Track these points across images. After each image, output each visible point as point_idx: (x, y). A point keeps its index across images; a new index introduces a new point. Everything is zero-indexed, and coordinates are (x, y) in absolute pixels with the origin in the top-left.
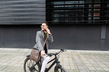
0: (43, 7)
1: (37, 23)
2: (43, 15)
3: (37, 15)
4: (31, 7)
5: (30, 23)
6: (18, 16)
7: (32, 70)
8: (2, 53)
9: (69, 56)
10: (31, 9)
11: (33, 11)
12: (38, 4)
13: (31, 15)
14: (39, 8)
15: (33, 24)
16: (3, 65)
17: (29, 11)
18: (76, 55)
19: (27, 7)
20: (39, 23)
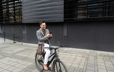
0: (61, 4)
1: (56, 21)
2: (61, 12)
3: (55, 13)
4: (51, 6)
5: (50, 21)
6: (40, 15)
7: (40, 62)
8: (27, 47)
9: (84, 56)
10: (51, 7)
11: (52, 9)
12: (57, 2)
13: (50, 13)
14: (57, 5)
15: (52, 22)
16: (24, 56)
17: (49, 10)
18: (93, 56)
19: (47, 6)
20: (57, 21)
